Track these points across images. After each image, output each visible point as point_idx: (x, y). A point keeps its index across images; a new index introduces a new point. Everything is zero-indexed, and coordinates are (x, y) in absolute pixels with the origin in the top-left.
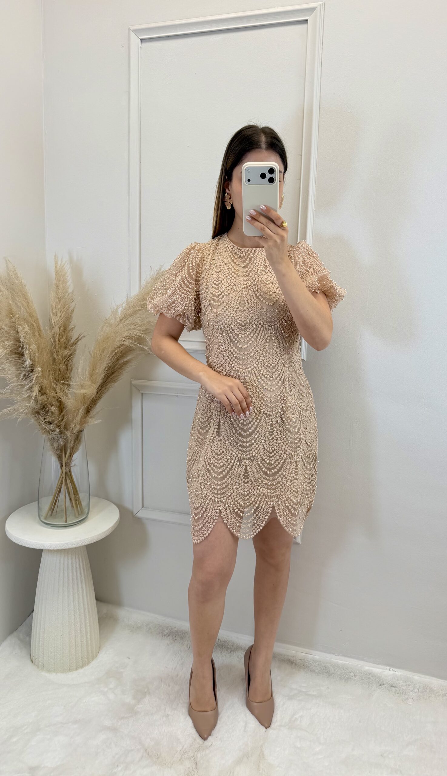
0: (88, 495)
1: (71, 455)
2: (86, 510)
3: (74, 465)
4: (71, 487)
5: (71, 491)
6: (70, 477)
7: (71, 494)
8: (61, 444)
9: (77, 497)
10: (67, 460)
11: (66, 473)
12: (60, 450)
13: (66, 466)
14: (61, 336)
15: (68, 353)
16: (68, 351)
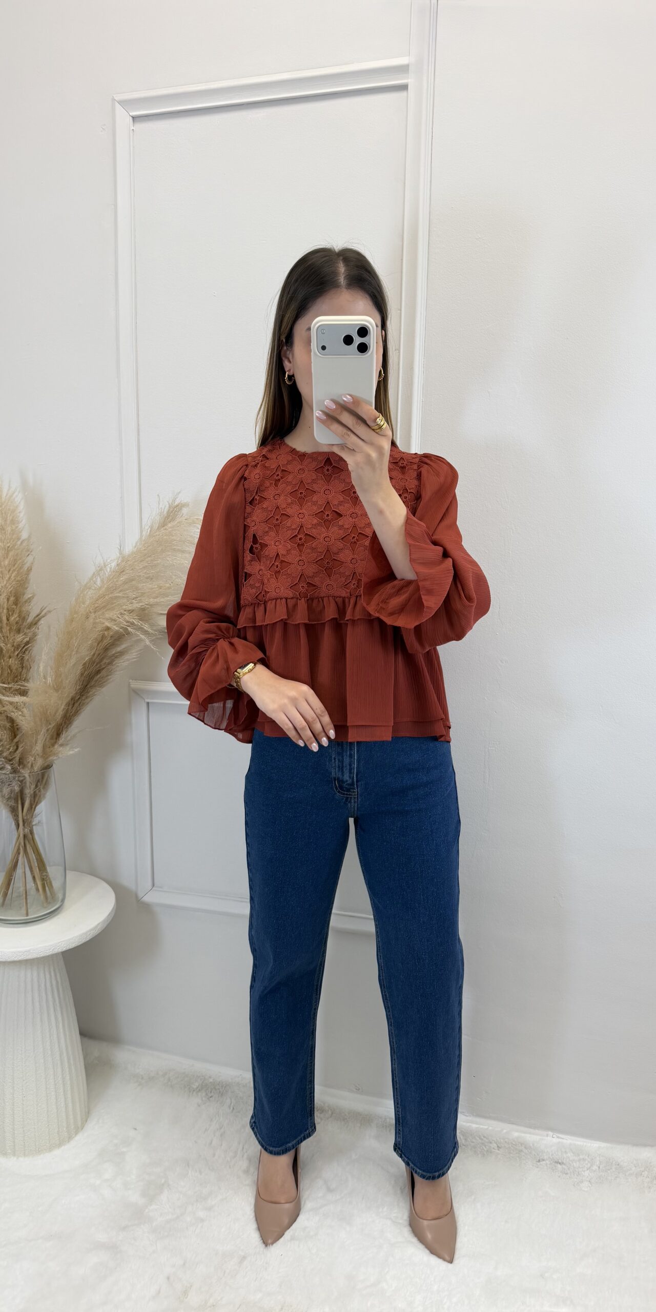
0: (61, 869)
1: (32, 807)
2: (60, 896)
3: (39, 823)
4: (34, 858)
5: (35, 864)
6: (32, 842)
7: (34, 869)
8: (15, 790)
9: (44, 874)
10: (26, 815)
11: (25, 836)
12: (15, 799)
13: (24, 825)
14: (10, 612)
15: (24, 639)
16: (23, 637)
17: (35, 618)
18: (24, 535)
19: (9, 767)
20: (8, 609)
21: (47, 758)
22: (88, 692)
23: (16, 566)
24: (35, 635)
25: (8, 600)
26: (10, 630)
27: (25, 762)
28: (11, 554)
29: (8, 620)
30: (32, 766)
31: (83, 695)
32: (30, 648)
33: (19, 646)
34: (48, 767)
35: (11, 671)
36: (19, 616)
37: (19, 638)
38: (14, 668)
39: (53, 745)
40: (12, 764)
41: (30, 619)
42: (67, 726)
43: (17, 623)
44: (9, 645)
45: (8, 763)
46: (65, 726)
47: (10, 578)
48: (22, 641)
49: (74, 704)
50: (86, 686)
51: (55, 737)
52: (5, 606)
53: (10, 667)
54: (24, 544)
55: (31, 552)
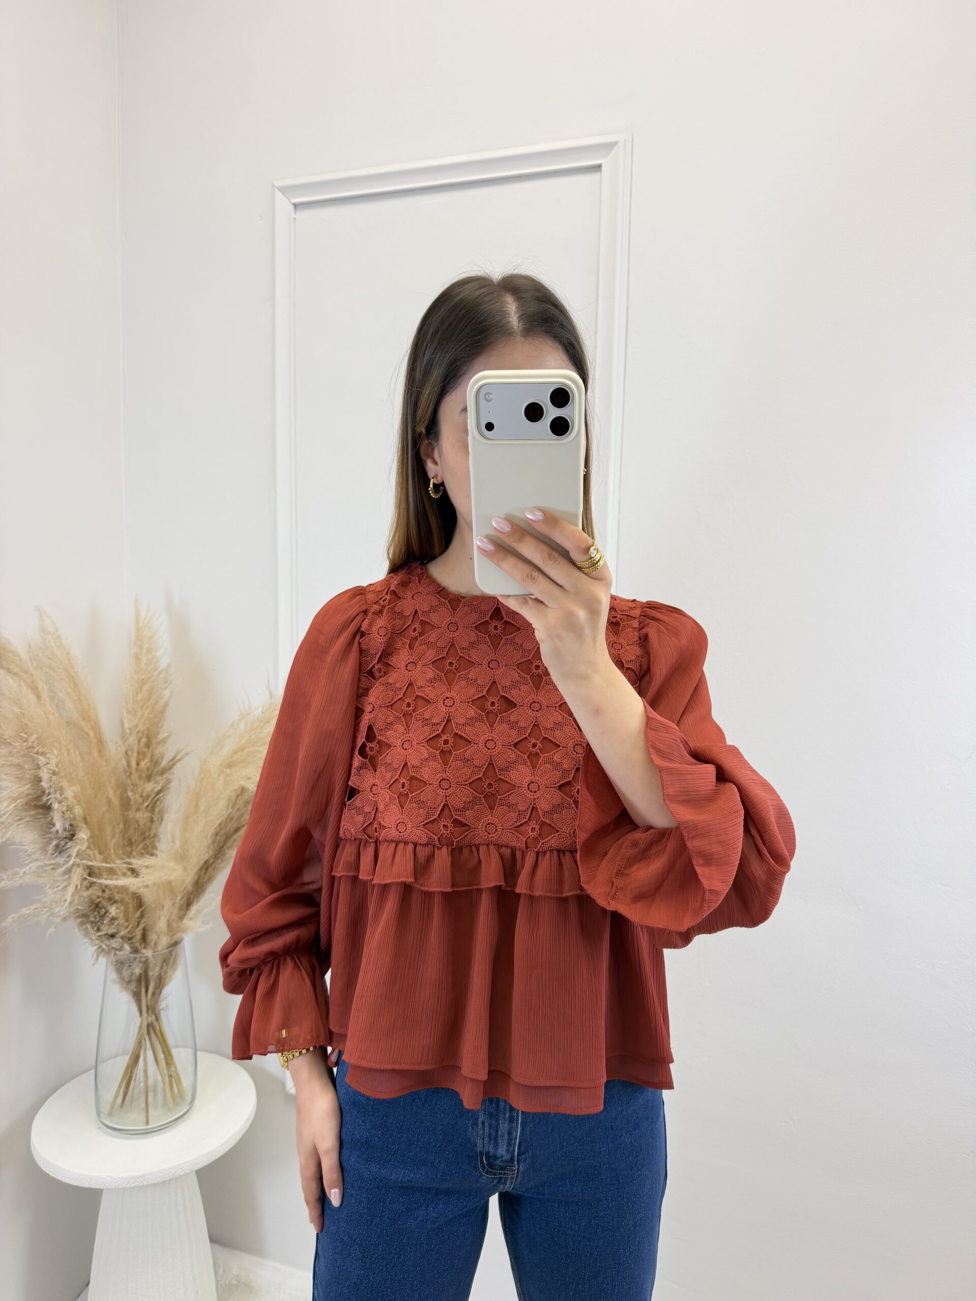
1: (158, 990)
2: (190, 1095)
3: (167, 1006)
6: (158, 1032)
8: (137, 972)
9: (172, 1066)
10: (150, 1000)
11: (149, 1024)
12: (136, 982)
13: (148, 1010)
14: (141, 755)
15: (154, 787)
16: (155, 785)
17: (169, 762)
18: (163, 663)
19: (127, 947)
20: (139, 753)
21: (174, 934)
22: (224, 854)
23: (151, 701)
24: (169, 781)
25: (139, 741)
26: (140, 777)
27: (148, 940)
28: (145, 688)
29: (138, 764)
30: (156, 944)
31: (218, 858)
32: (162, 798)
33: (148, 796)
34: (176, 944)
35: (139, 826)
36: (151, 760)
37: (150, 787)
38: (142, 823)
39: (181, 918)
40: (132, 943)
41: (164, 763)
42: (199, 894)
43: (148, 768)
44: (137, 796)
45: (127, 943)
46: (197, 895)
47: (142, 716)
48: (152, 791)
49: (207, 869)
50: (223, 847)
51: (185, 907)
52: (136, 748)
53: (137, 822)
54: (161, 676)
55: (169, 684)
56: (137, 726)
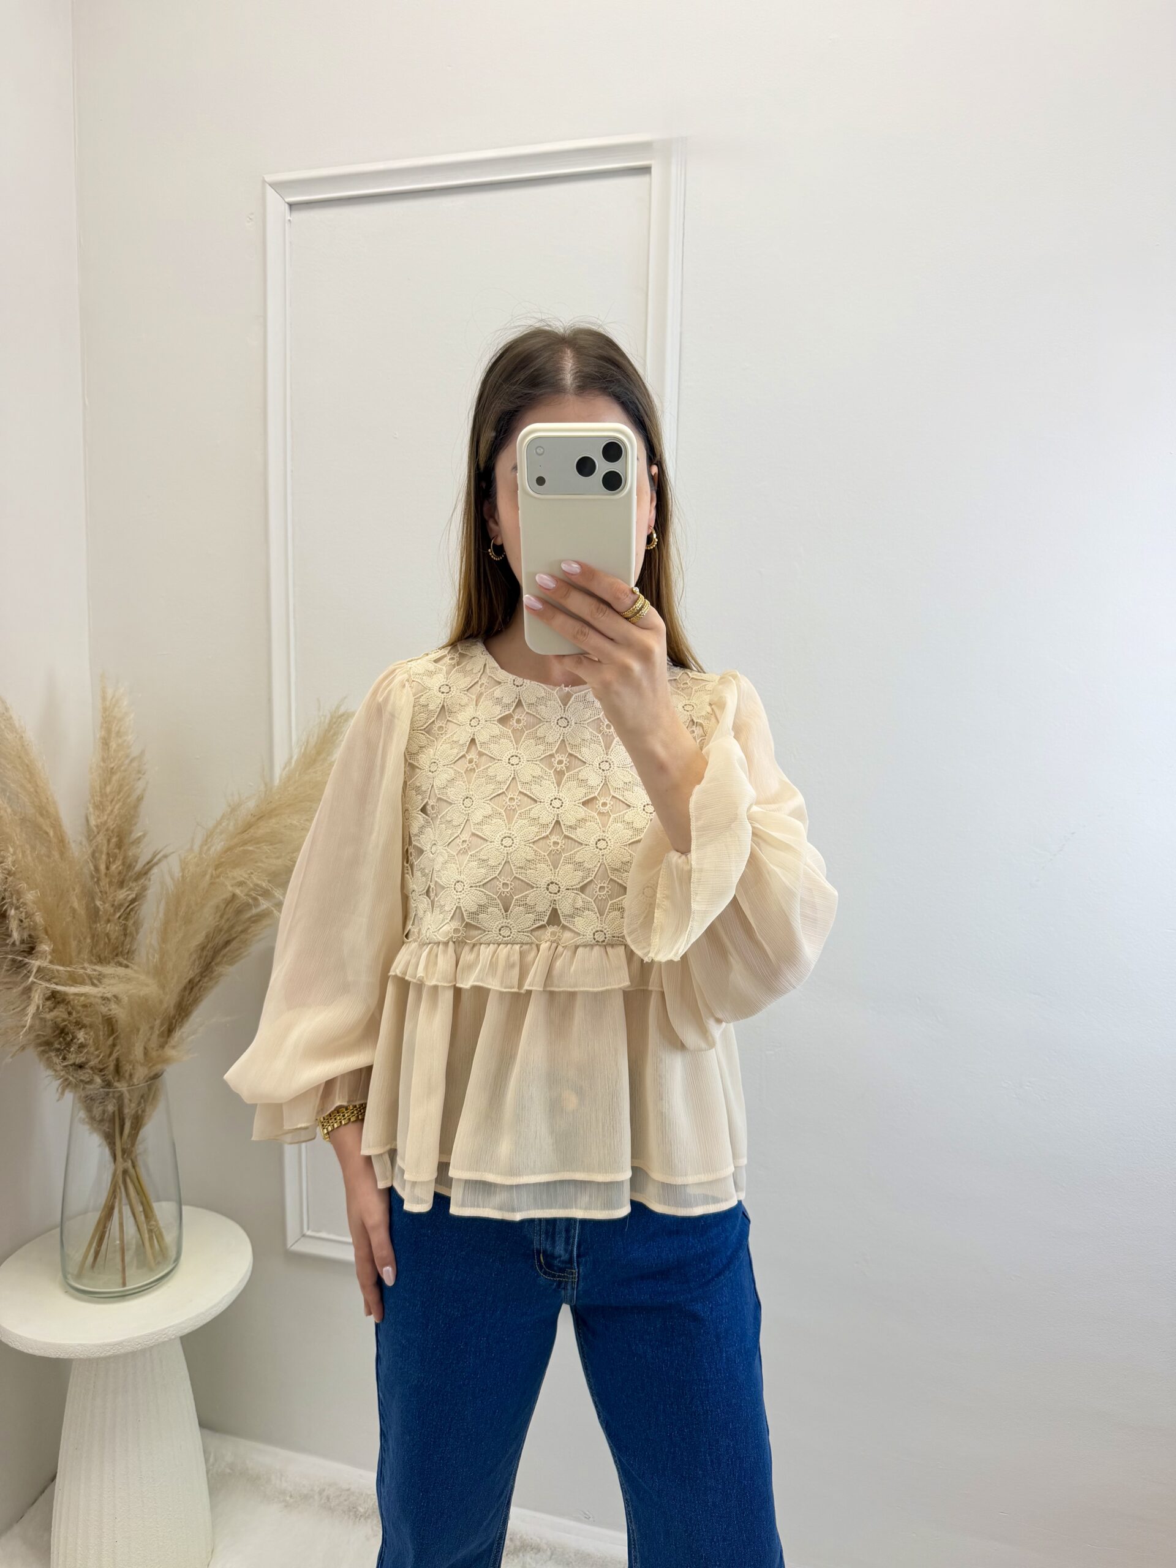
1: (134, 1132)
2: (174, 1253)
3: (144, 1152)
8: (110, 1110)
9: (152, 1222)
10: (127, 1141)
11: (125, 1171)
12: (110, 1121)
13: (124, 1155)
14: (111, 857)
15: (128, 895)
16: (128, 892)
17: (144, 866)
18: (135, 751)
20: (108, 854)
21: (153, 1065)
22: (212, 972)
23: (121, 795)
24: (144, 888)
25: (109, 841)
26: (111, 883)
27: (122, 1072)
28: (115, 778)
29: (107, 868)
30: (131, 1076)
32: (136, 909)
33: (121, 905)
34: (156, 1076)
35: (109, 940)
36: (123, 864)
37: (122, 895)
38: (113, 936)
39: (162, 1046)
40: (104, 1075)
41: (139, 867)
42: (182, 1019)
43: (120, 873)
44: (107, 905)
46: (179, 1021)
47: (112, 811)
48: (125, 899)
49: (192, 989)
50: (210, 963)
51: (166, 1033)
52: (105, 849)
53: (108, 935)
54: (135, 764)
56: (106, 822)
